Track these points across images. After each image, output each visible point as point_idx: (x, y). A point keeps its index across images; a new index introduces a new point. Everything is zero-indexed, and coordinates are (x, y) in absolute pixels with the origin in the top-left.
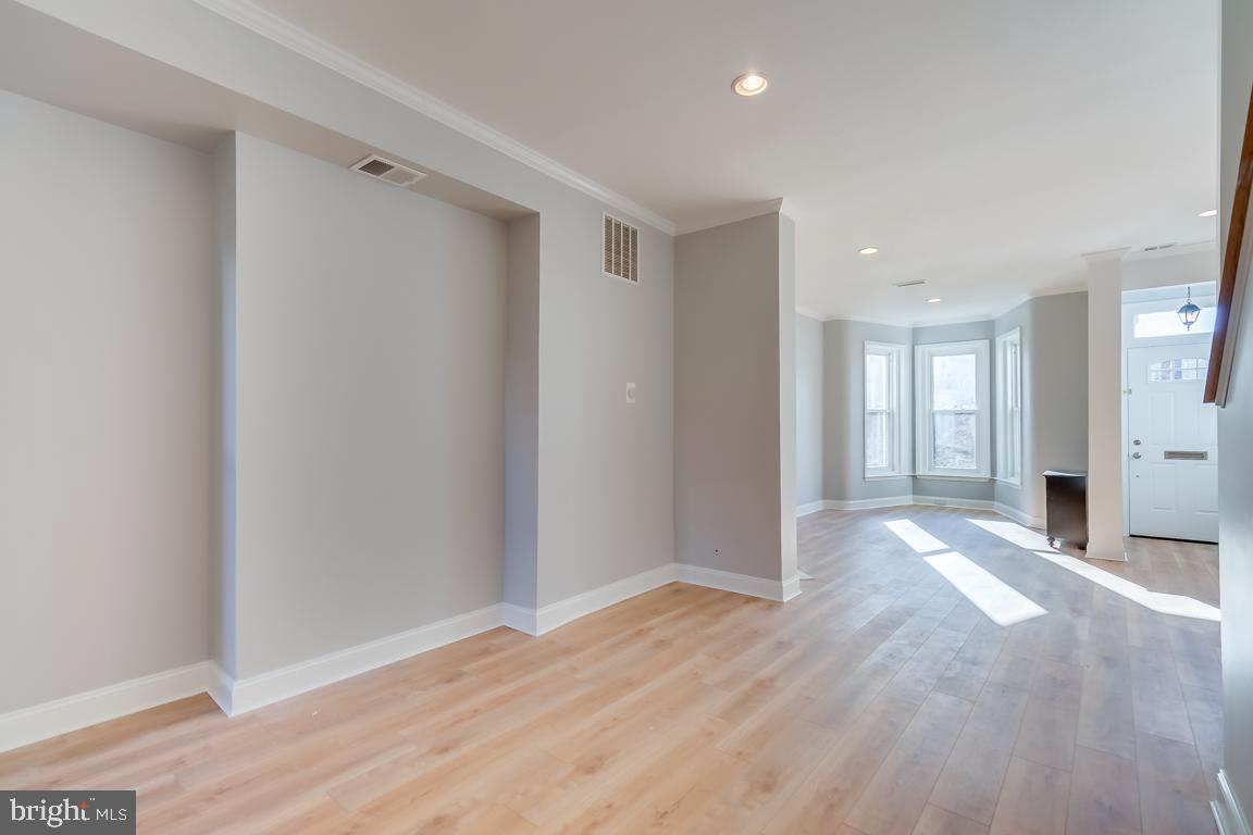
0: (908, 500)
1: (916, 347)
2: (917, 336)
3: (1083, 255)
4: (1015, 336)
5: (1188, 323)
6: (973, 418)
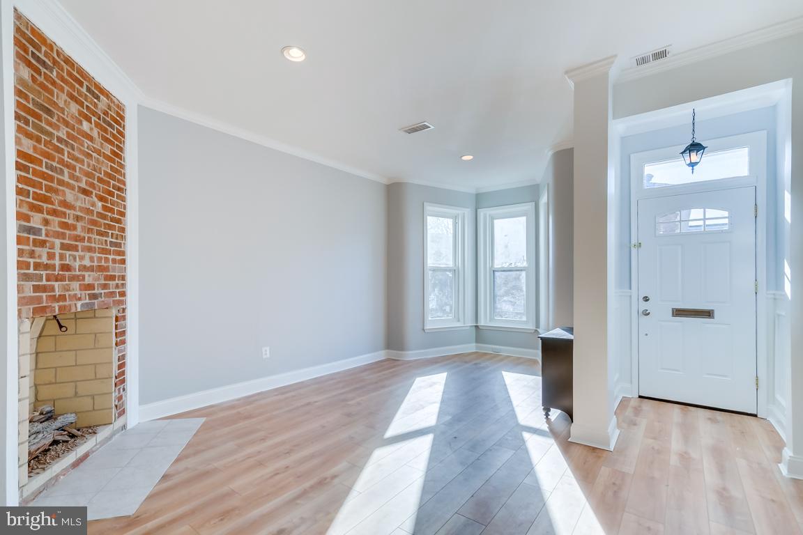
1: (478, 210)
5: (692, 165)
6: (524, 274)
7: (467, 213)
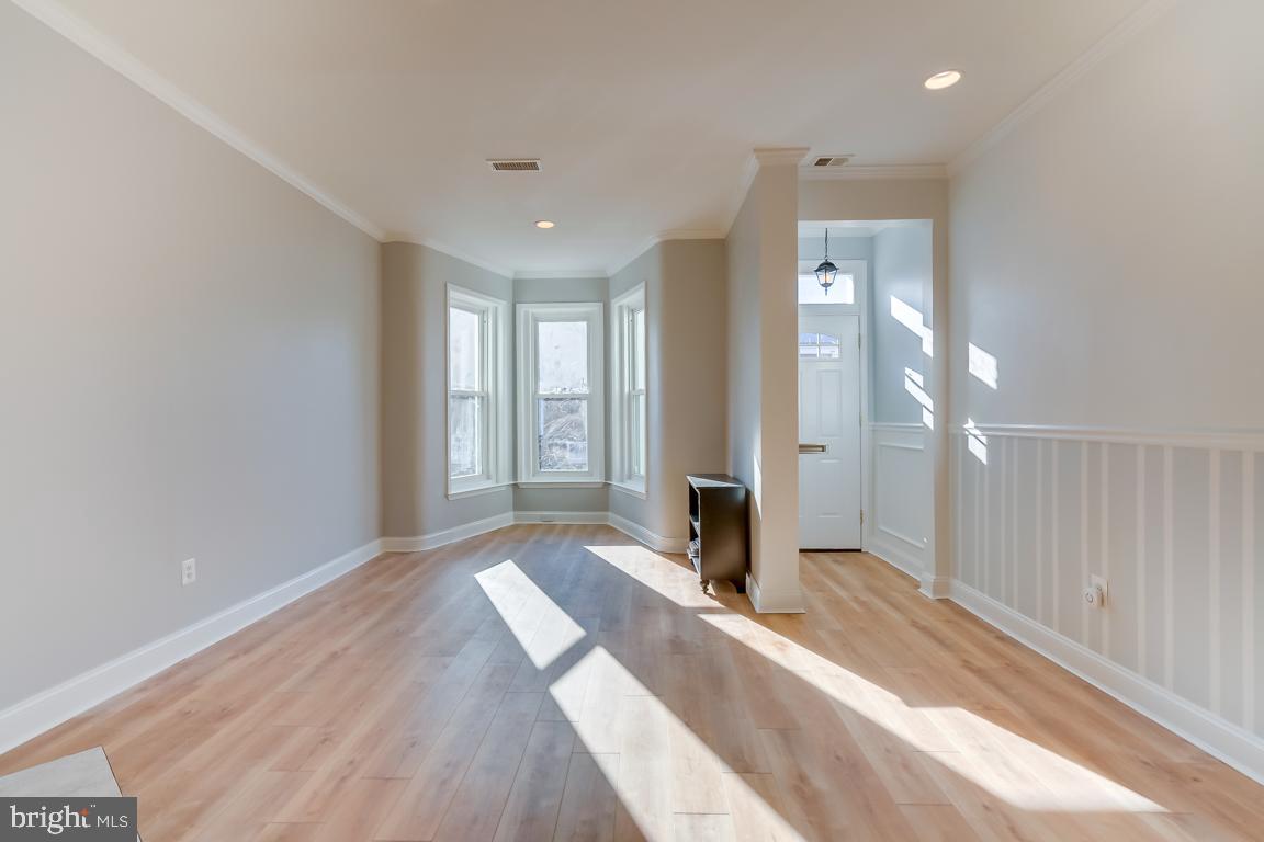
0: (507, 519)
1: (517, 305)
2: (519, 291)
3: (755, 150)
4: (636, 297)
5: (826, 285)
6: (584, 404)
7: (502, 307)
